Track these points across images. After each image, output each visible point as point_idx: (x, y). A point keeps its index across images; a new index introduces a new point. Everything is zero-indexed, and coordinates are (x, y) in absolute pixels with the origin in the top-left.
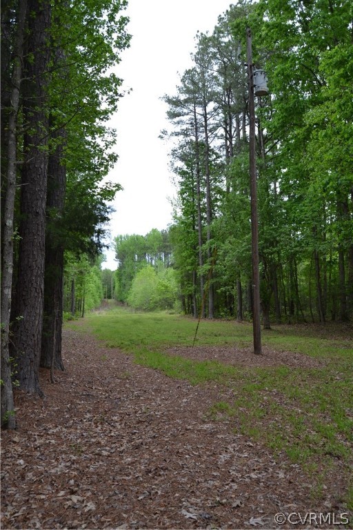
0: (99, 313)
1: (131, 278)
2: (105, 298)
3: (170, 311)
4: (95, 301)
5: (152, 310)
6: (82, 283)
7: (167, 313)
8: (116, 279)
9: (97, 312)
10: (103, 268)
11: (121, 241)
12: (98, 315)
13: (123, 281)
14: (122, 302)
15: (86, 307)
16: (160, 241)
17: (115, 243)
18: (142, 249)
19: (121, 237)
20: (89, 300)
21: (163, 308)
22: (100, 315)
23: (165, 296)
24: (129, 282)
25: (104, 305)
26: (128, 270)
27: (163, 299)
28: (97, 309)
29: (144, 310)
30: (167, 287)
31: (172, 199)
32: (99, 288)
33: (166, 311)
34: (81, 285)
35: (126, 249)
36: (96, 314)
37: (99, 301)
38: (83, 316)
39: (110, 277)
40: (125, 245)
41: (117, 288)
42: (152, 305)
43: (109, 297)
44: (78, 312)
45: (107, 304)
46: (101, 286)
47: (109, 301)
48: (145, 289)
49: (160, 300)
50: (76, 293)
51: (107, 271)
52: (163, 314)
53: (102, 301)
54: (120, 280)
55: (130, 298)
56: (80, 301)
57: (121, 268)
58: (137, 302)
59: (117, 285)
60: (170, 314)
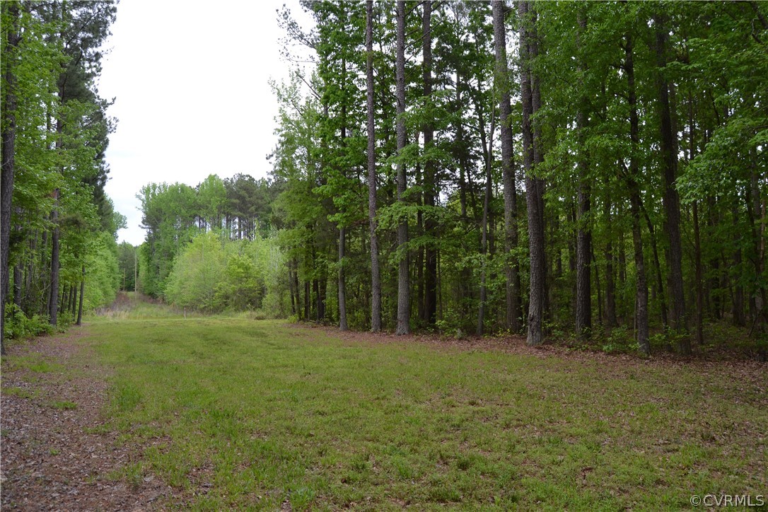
0: (114, 316)
1: (170, 256)
2: (122, 289)
3: (255, 314)
4: (106, 293)
5: (216, 310)
6: (78, 250)
7: (251, 316)
8: (142, 258)
9: (109, 314)
10: (119, 242)
11: (153, 195)
12: (111, 321)
13: (156, 261)
14: (152, 296)
15: (86, 302)
16: (221, 195)
17: (143, 197)
18: (191, 207)
19: (154, 186)
20: (93, 291)
21: (240, 307)
22: (116, 320)
23: (244, 285)
24: (169, 263)
25: (121, 301)
26: (164, 242)
27: (241, 291)
28: (108, 307)
29: (202, 311)
30: (247, 268)
31: (280, 87)
32: (112, 270)
33: (248, 313)
34: (76, 256)
35: (163, 206)
36: (108, 317)
37: (112, 292)
38: (78, 323)
39: (132, 256)
40: (161, 200)
41: (143, 273)
42: (217, 302)
43: (130, 288)
44: (68, 315)
45: (126, 298)
46: (116, 266)
47: (130, 294)
48: (203, 272)
49: (234, 293)
50: (63, 272)
51: (126, 246)
52: (243, 319)
53: (118, 295)
54: (149, 260)
55: (171, 288)
56: (73, 290)
57: (150, 240)
58: (188, 296)
59: (143, 268)
60: (259, 318)
